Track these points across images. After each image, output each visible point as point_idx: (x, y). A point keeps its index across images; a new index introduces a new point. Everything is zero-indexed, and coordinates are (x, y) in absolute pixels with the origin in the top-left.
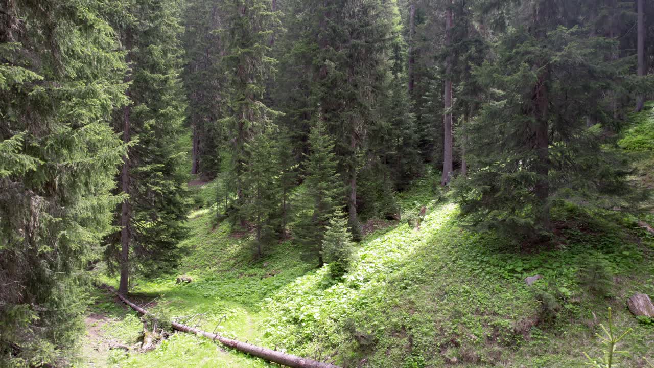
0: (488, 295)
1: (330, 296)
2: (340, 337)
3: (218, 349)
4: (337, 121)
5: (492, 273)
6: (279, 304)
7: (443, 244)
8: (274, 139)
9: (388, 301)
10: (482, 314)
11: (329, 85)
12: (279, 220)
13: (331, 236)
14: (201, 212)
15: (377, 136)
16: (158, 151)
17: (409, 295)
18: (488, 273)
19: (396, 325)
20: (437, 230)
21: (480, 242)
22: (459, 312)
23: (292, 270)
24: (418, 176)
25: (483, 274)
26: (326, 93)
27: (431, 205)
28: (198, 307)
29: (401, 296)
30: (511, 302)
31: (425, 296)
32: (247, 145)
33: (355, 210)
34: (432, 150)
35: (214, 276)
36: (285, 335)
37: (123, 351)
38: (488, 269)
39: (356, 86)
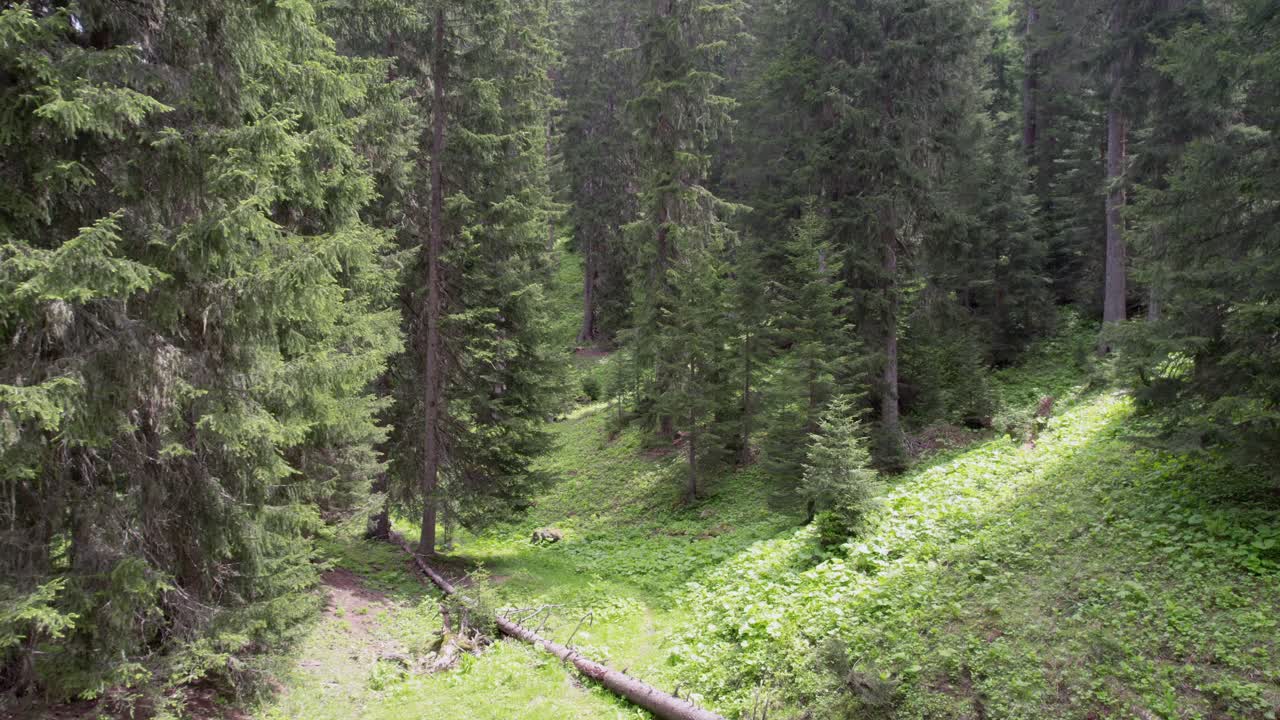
0: (1197, 610)
1: (811, 585)
2: (819, 681)
3: (569, 680)
4: (856, 216)
5: (1210, 556)
6: (710, 596)
7: (1083, 481)
8: (727, 259)
9: (935, 607)
10: (1179, 660)
11: (839, 141)
12: (736, 424)
13: (822, 455)
14: (591, 408)
15: (944, 246)
16: (489, 283)
17: (989, 594)
18: (1200, 555)
19: (948, 665)
20: (1074, 449)
21: (1182, 478)
22: (1112, 648)
23: (754, 528)
24: (1044, 333)
25: (1185, 557)
26: (831, 158)
27: (1072, 396)
28: (556, 590)
29: (970, 596)
30: (1266, 636)
31: (1028, 601)
32: (674, 273)
33: (896, 404)
34: (1079, 277)
35: (604, 533)
36: (707, 665)
37: (394, 666)
38: (1199, 545)
39: (896, 139)
